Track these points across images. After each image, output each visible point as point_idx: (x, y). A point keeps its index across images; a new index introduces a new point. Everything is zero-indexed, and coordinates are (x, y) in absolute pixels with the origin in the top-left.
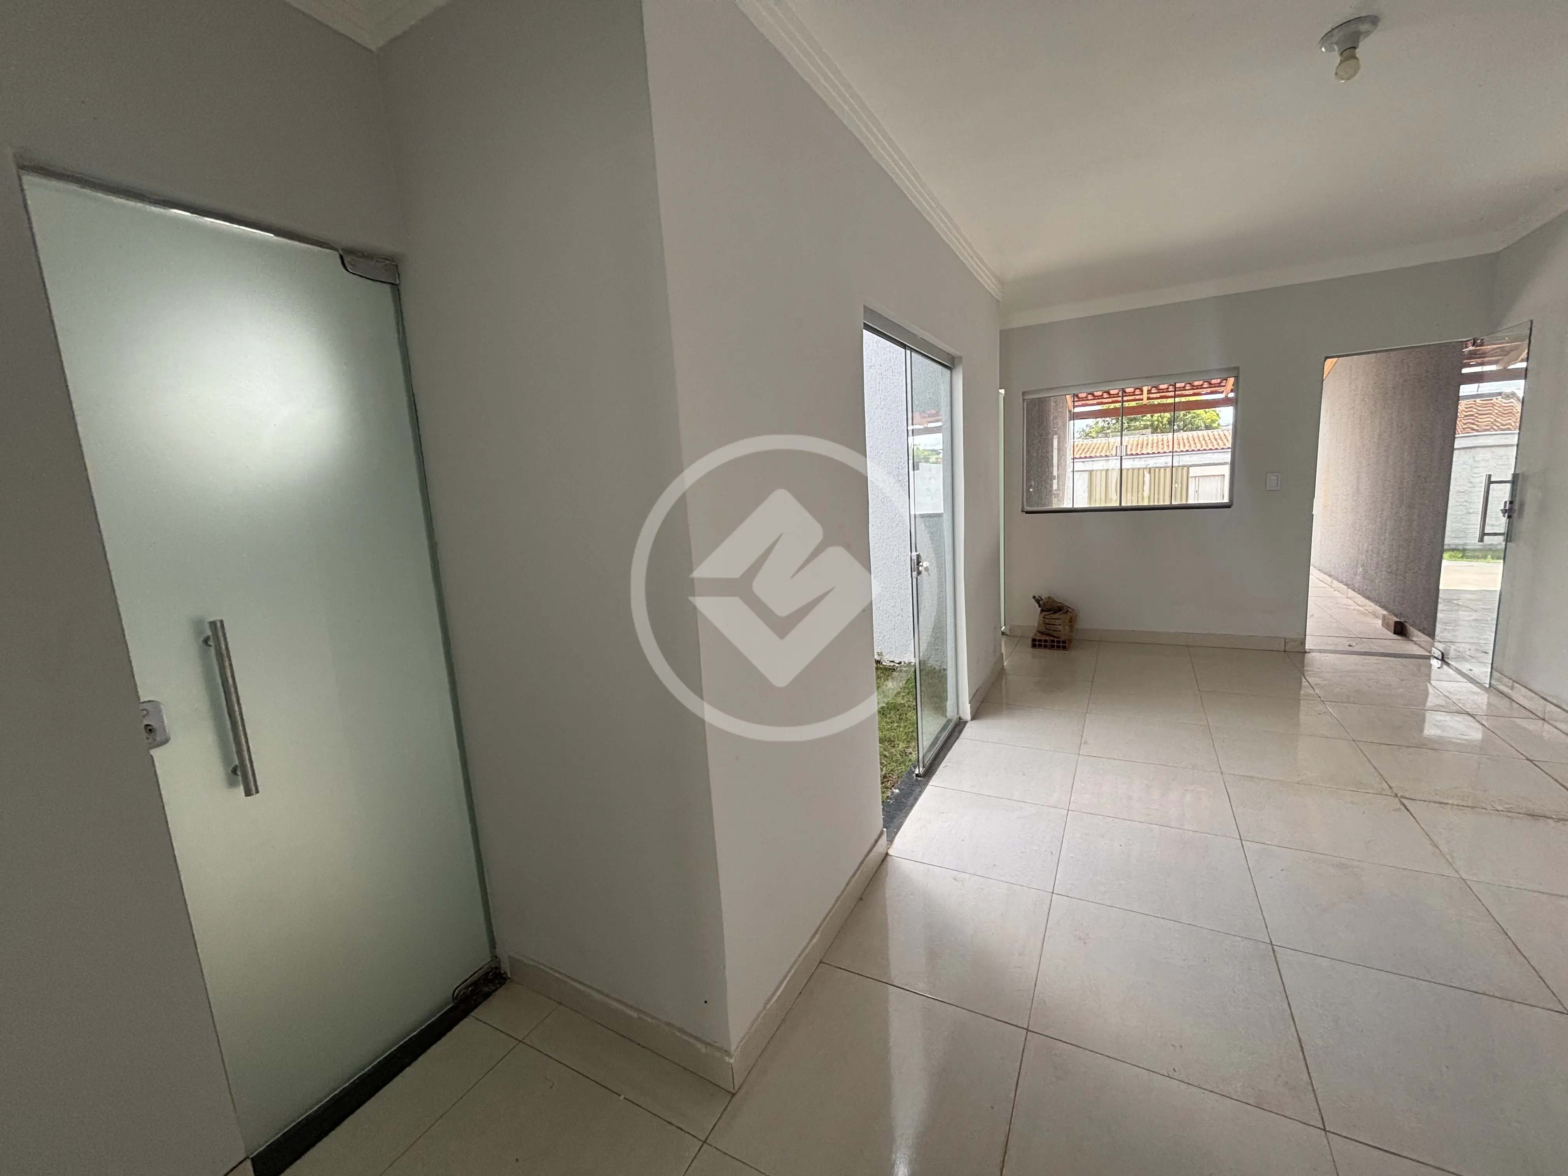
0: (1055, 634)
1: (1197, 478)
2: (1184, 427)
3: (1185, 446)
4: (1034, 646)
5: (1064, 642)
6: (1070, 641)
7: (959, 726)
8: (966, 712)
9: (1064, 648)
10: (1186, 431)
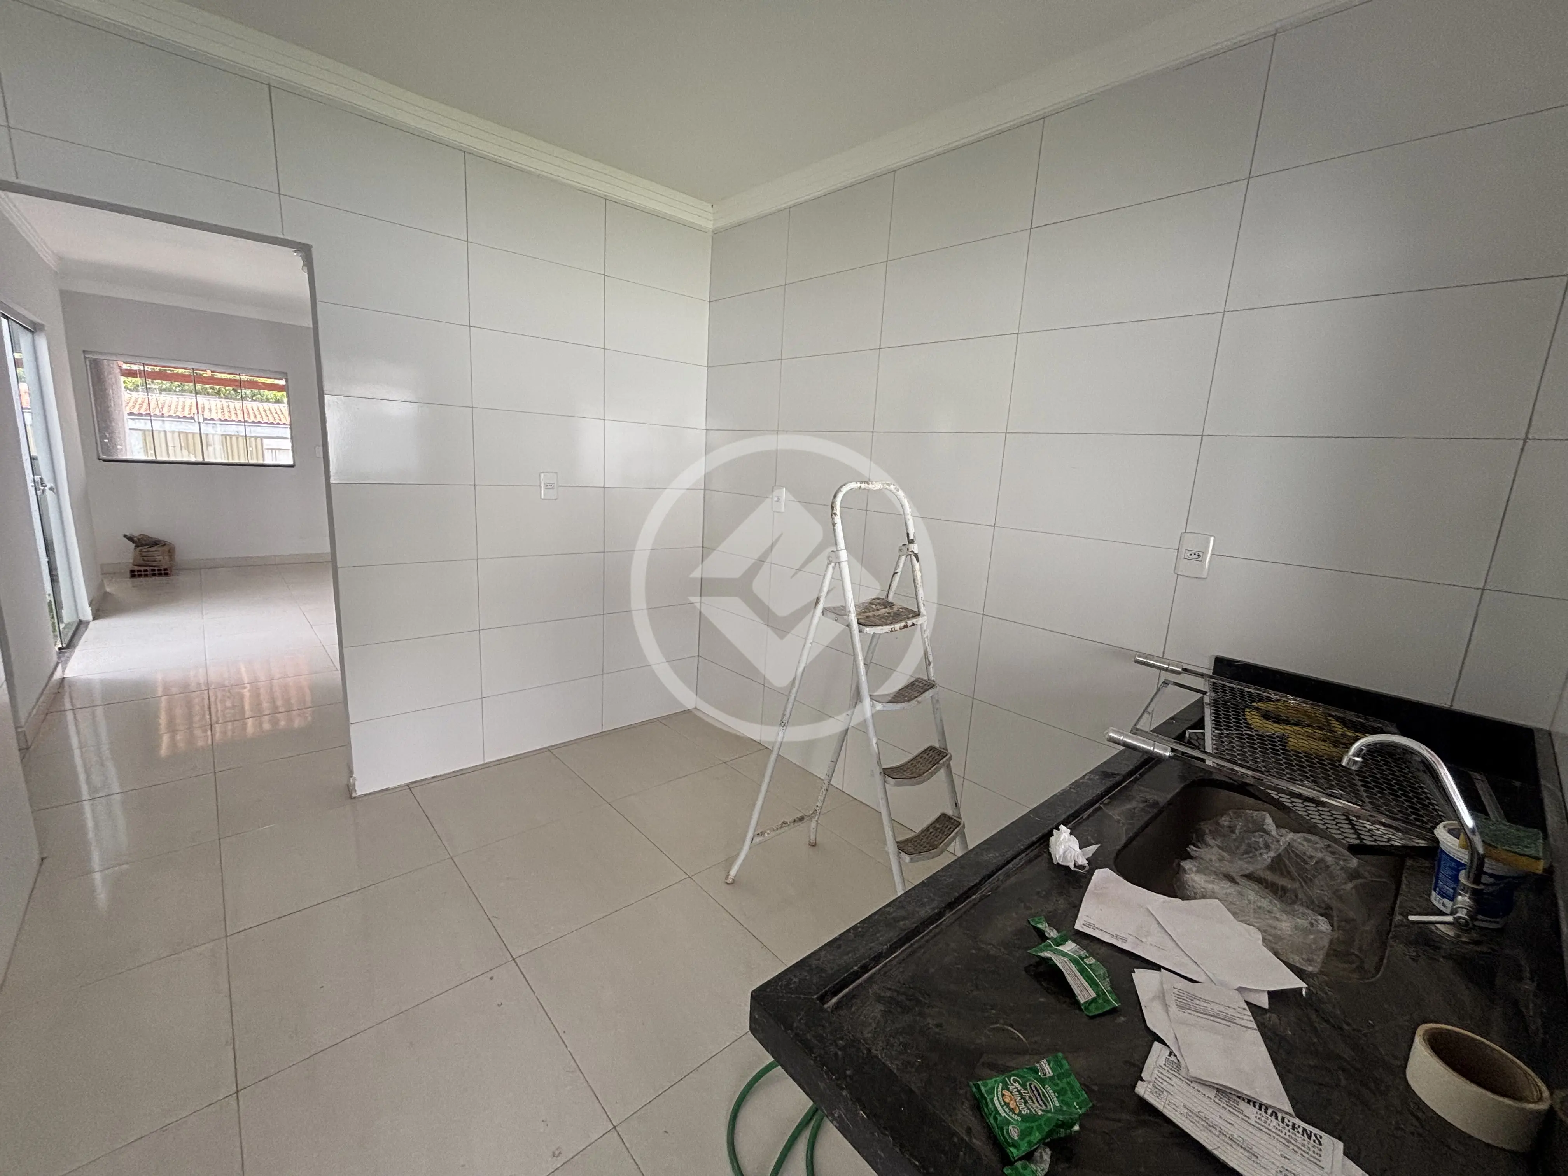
0: (154, 564)
1: (274, 451)
2: (252, 397)
3: (255, 416)
4: (133, 576)
5: (166, 570)
6: (171, 568)
7: (80, 626)
8: (87, 613)
9: (166, 574)
10: (255, 401)
